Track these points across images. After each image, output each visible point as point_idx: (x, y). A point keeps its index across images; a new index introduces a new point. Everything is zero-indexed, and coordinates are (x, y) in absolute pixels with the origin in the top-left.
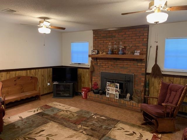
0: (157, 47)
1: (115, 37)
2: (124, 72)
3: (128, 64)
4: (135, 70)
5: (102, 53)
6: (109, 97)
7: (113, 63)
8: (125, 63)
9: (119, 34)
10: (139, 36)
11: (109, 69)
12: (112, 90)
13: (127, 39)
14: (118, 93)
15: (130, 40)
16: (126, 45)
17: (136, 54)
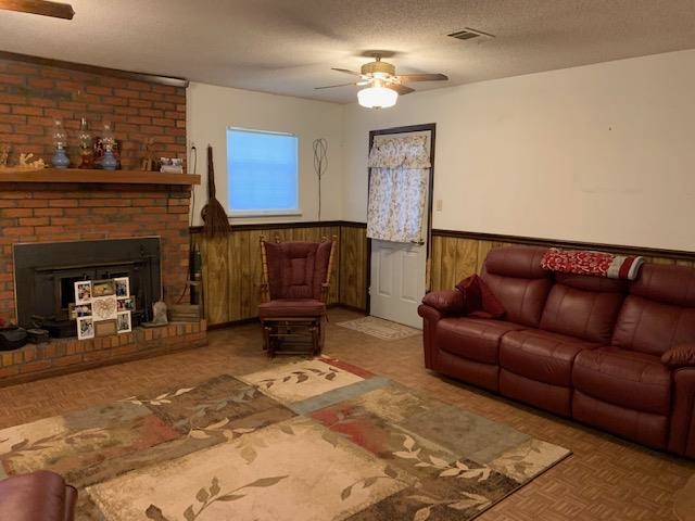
0: (210, 150)
1: (69, 97)
2: (122, 233)
3: (137, 202)
4: (161, 222)
5: (28, 162)
6: (92, 336)
7: (73, 203)
8: (126, 199)
9: (85, 89)
10: (164, 111)
11: (52, 229)
12: (106, 306)
13: (120, 115)
14: (129, 312)
15: (134, 120)
16: (122, 137)
17: (165, 169)
